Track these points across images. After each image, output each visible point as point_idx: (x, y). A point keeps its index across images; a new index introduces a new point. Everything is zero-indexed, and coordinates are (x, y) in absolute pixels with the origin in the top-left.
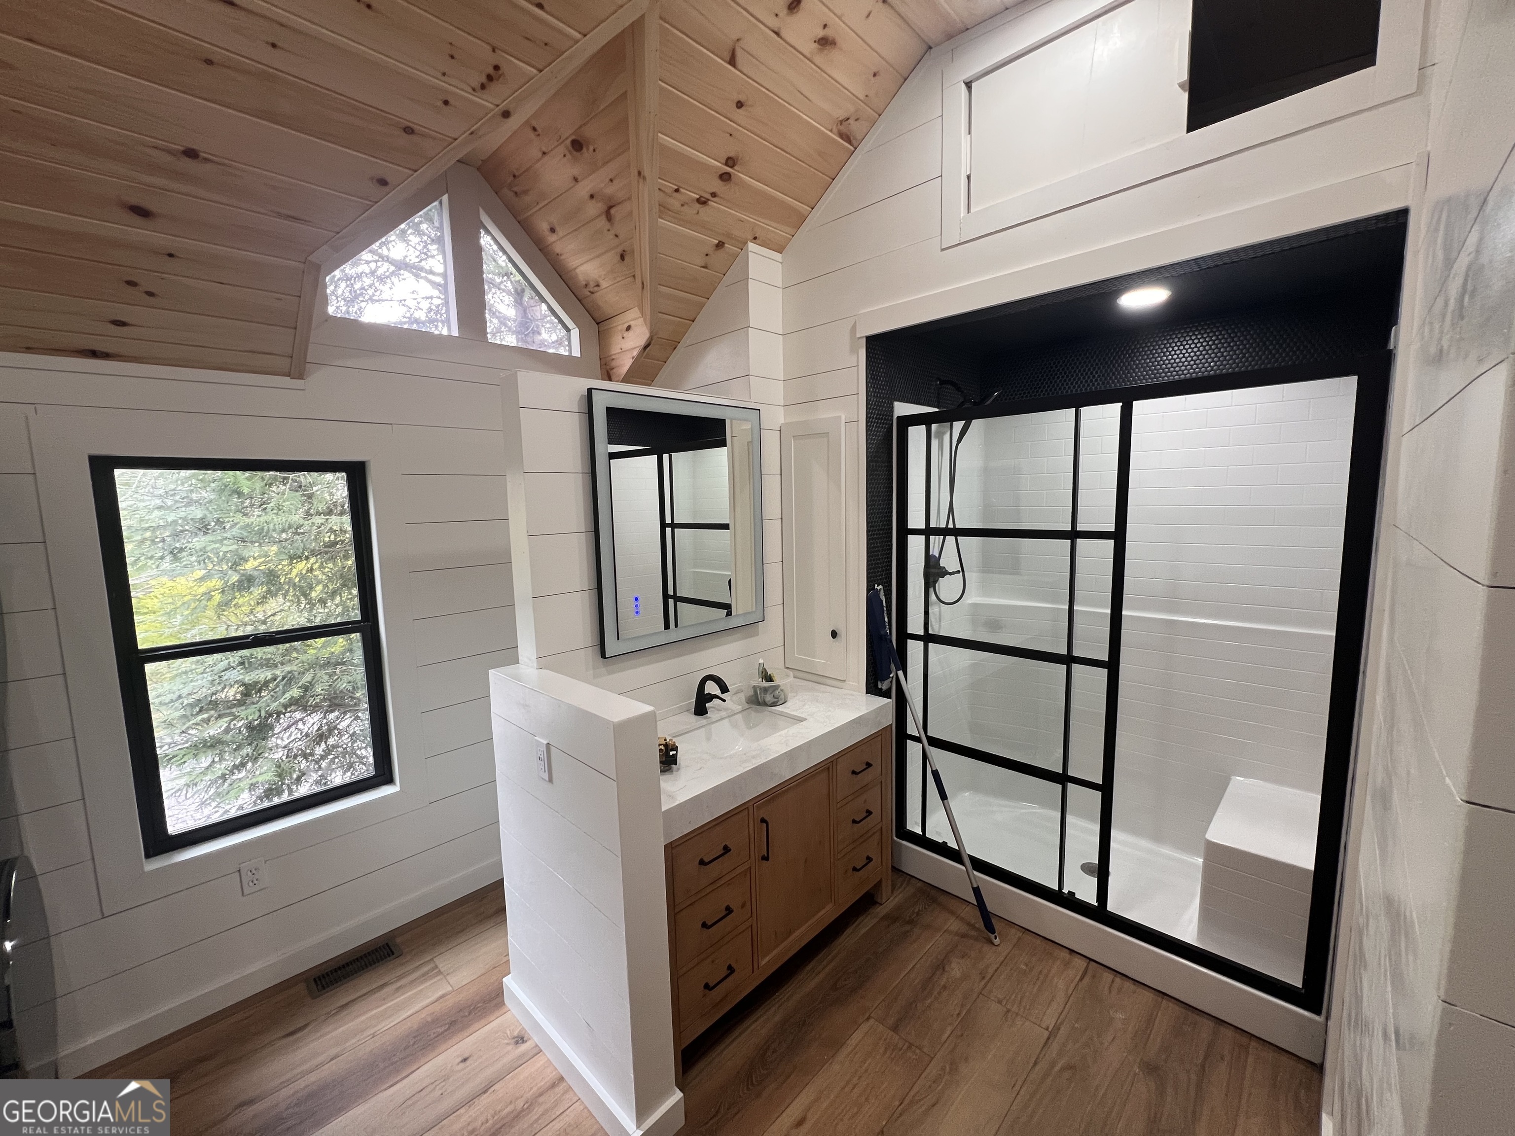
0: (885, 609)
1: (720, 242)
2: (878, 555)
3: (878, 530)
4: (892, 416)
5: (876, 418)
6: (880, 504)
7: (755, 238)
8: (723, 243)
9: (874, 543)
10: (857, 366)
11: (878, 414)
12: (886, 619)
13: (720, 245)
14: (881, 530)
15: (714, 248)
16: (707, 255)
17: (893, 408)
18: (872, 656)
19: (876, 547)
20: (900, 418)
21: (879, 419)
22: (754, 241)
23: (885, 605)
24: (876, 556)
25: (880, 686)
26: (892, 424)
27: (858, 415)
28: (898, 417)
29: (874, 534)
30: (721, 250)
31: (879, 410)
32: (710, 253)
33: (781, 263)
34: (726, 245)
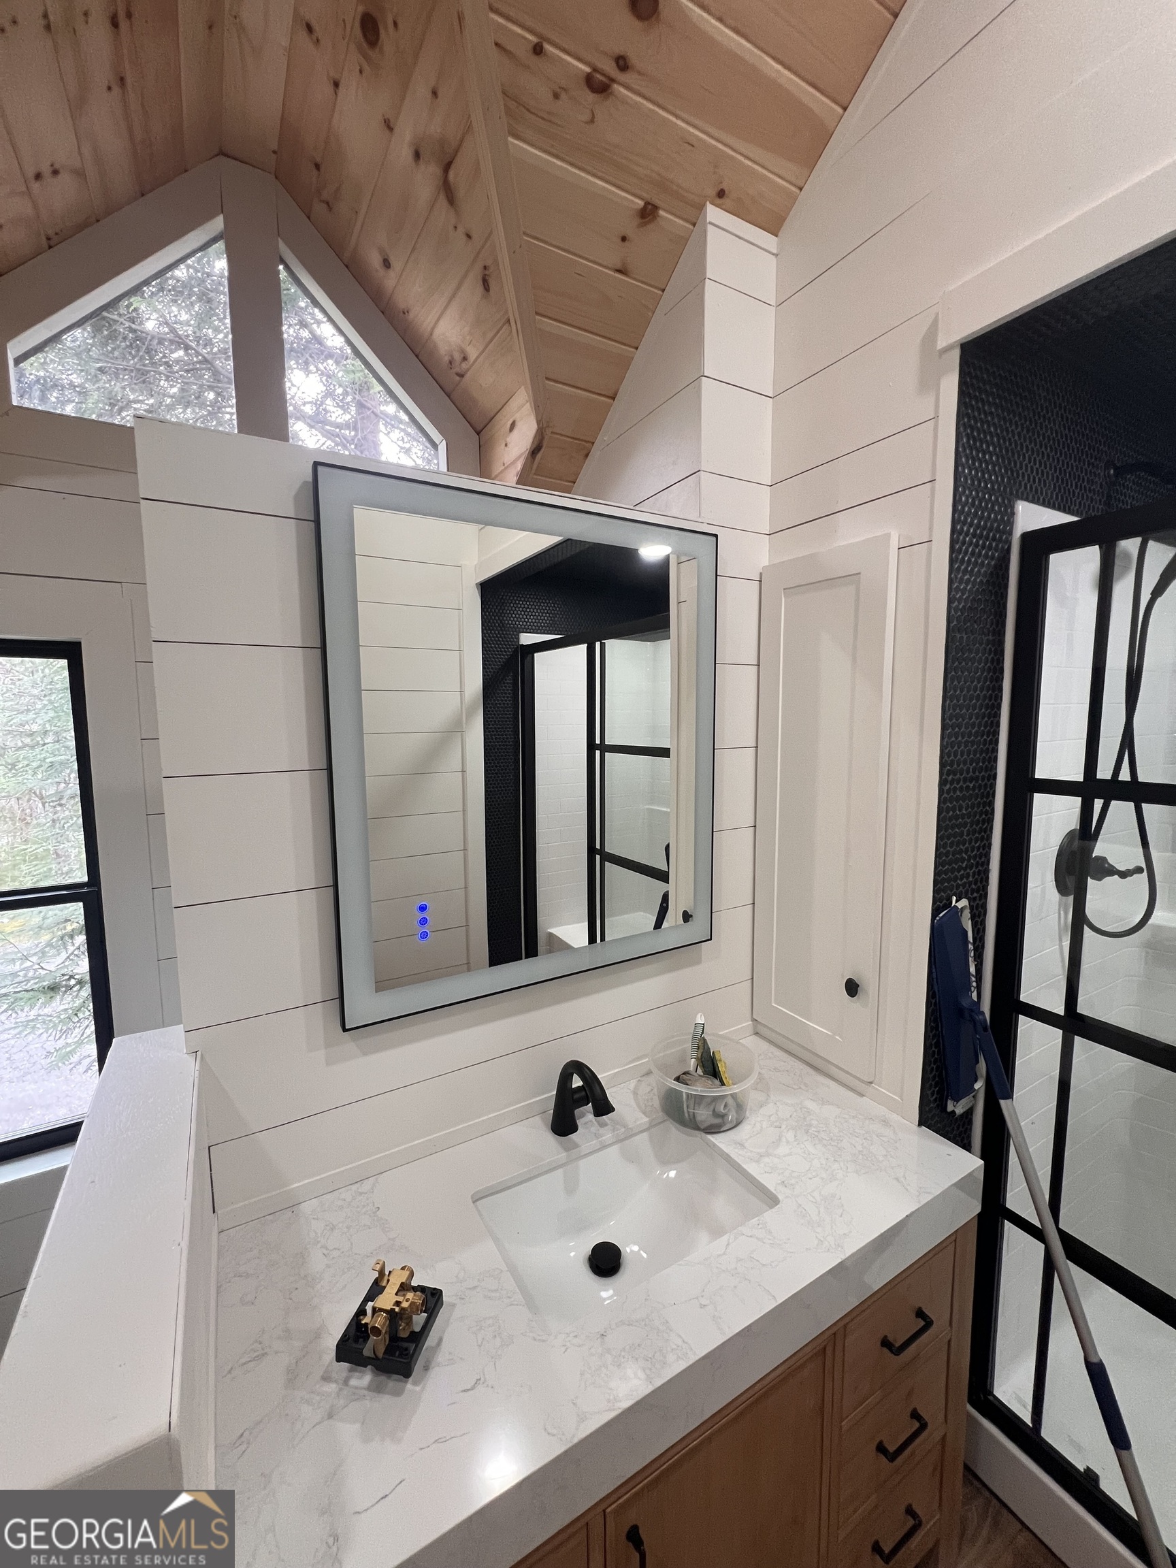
0: (971, 947)
1: (647, 203)
2: (961, 834)
3: (965, 780)
4: (1010, 533)
5: (974, 535)
6: (973, 725)
7: (721, 194)
8: (656, 208)
9: (954, 809)
10: (936, 418)
11: (978, 526)
12: (972, 970)
13: (648, 213)
14: (971, 780)
15: (637, 221)
16: (624, 239)
17: (1013, 514)
18: (937, 1045)
19: (957, 817)
20: (1027, 537)
21: (981, 536)
22: (719, 201)
23: (970, 939)
24: (955, 835)
25: (950, 1108)
26: (1009, 551)
27: (931, 529)
28: (1026, 537)
29: (955, 790)
30: (651, 226)
31: (982, 517)
32: (629, 233)
33: (776, 255)
34: (661, 213)
